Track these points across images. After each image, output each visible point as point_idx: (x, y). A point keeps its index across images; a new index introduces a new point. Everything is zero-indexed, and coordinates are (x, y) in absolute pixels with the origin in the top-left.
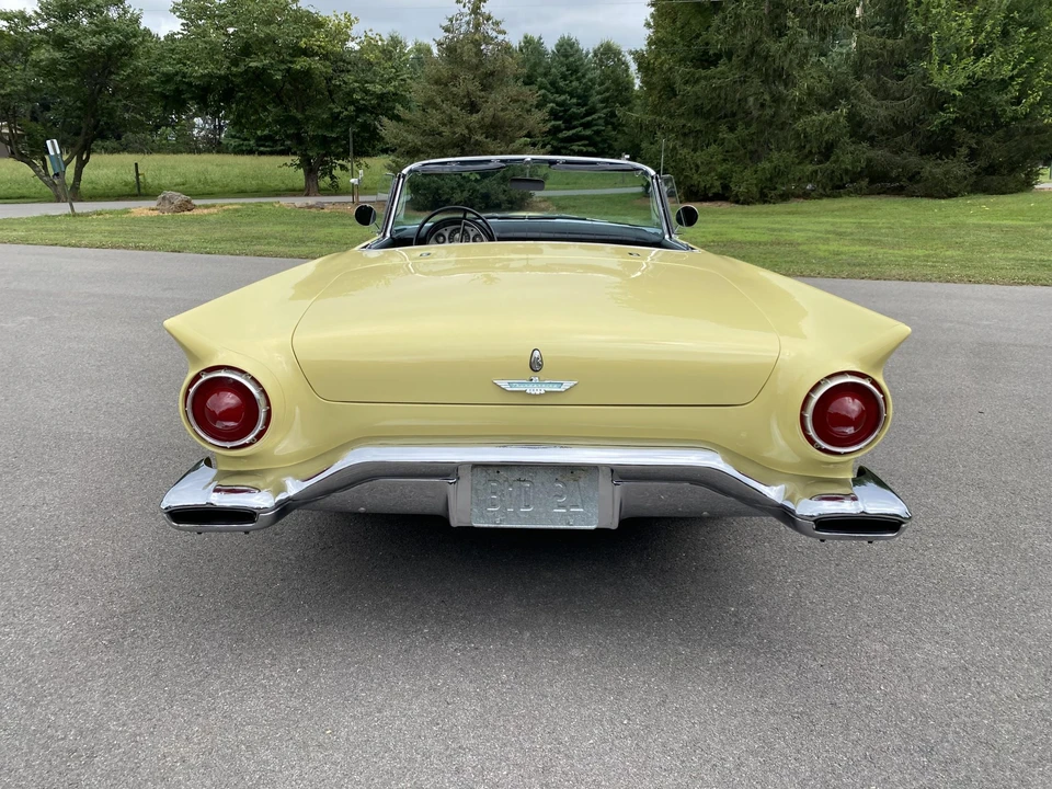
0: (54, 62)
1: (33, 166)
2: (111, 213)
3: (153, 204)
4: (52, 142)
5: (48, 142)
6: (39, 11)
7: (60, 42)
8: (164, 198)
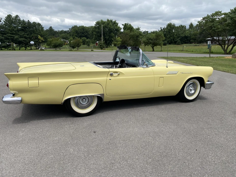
0: (229, 23)
1: (222, 46)
2: (219, 57)
3: (231, 56)
4: (209, 42)
5: (208, 42)
6: (230, 12)
7: (232, 18)
8: (234, 54)
